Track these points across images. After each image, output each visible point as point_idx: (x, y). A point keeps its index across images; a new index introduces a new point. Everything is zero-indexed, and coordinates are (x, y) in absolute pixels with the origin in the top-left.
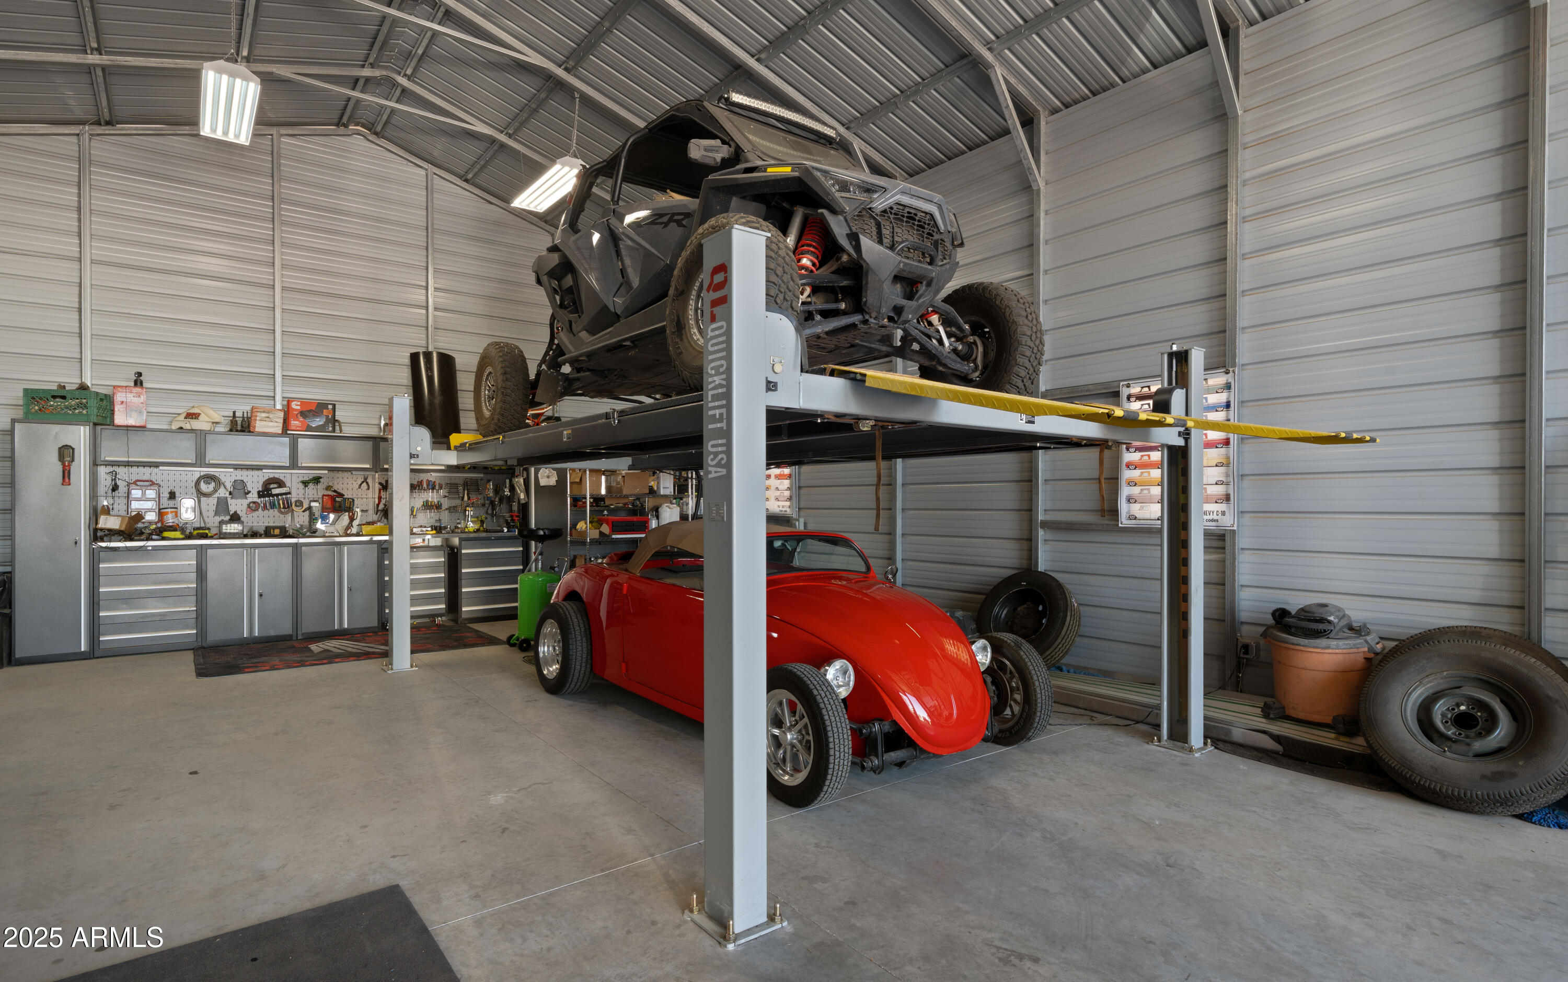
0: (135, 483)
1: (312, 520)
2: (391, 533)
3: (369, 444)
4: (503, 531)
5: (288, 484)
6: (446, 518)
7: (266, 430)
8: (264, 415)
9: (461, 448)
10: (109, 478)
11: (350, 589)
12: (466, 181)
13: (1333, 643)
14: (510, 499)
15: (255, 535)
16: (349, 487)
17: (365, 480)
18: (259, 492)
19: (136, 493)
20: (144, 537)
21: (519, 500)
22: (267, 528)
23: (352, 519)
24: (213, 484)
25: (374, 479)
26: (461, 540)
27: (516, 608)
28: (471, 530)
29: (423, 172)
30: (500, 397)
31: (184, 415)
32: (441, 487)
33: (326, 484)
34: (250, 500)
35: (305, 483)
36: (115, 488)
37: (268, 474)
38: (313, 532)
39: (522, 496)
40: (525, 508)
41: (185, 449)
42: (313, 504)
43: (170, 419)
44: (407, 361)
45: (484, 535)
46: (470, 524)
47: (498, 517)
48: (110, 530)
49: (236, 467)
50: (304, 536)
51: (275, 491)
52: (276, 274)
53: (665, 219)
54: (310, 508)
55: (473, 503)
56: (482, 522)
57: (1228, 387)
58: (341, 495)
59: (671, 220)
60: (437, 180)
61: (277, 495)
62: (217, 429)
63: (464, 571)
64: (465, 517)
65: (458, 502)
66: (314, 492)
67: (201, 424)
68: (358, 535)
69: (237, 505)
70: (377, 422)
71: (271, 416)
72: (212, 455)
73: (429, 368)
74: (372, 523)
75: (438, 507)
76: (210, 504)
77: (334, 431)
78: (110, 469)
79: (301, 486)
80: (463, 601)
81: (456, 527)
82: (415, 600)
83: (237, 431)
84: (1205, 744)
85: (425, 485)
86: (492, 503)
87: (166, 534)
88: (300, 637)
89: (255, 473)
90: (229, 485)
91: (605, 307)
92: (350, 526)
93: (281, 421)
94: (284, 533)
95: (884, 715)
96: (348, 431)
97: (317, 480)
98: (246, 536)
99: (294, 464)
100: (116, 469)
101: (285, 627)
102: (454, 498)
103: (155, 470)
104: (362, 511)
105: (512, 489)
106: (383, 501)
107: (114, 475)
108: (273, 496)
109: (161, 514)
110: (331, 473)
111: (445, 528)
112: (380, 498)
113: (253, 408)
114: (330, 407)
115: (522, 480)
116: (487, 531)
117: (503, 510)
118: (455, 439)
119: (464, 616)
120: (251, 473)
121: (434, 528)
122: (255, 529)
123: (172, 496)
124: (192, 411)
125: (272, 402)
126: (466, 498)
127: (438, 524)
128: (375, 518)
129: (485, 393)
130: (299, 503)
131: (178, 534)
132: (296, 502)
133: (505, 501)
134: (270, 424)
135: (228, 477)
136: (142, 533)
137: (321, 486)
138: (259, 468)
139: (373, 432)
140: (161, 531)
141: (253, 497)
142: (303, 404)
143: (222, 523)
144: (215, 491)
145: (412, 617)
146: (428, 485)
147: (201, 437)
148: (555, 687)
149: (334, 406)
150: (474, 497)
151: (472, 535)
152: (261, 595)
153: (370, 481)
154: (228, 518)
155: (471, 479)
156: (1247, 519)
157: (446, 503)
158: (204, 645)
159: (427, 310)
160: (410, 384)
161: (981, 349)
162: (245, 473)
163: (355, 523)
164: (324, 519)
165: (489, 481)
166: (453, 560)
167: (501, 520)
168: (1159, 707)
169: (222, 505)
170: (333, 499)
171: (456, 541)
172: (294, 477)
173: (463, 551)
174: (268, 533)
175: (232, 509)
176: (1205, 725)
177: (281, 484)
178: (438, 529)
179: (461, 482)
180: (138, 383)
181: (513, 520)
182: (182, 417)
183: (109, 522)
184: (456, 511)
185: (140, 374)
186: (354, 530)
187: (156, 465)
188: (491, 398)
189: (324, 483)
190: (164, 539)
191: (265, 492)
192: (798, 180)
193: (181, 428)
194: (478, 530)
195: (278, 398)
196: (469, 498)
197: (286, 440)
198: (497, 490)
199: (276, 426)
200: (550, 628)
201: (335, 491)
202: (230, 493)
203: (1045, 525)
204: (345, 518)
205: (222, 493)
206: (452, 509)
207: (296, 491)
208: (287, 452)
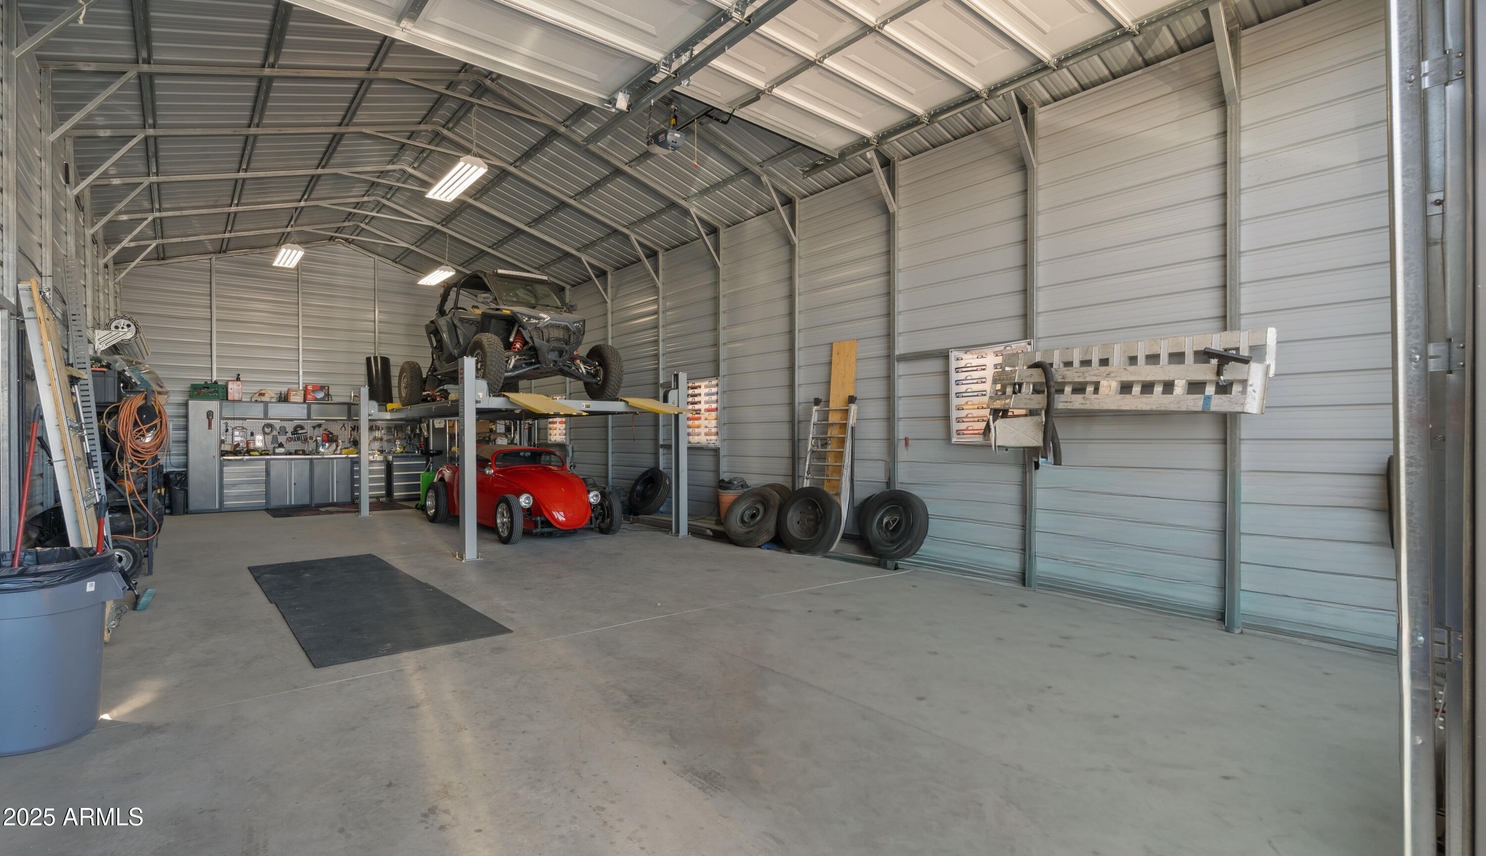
0: (235, 428)
1: (317, 447)
2: (359, 453)
3: (346, 407)
4: (415, 452)
5: (306, 428)
6: (386, 446)
7: (296, 401)
8: (294, 393)
9: (392, 411)
10: (224, 426)
11: (337, 482)
12: (396, 263)
13: (731, 491)
14: (420, 435)
15: (290, 454)
16: (335, 429)
17: (344, 426)
18: (292, 432)
19: (237, 433)
20: (242, 454)
21: (424, 435)
22: (296, 450)
23: (337, 446)
24: (270, 429)
25: (348, 426)
26: (393, 457)
27: (420, 494)
28: (399, 452)
29: (373, 260)
30: (409, 387)
31: (258, 394)
32: (382, 429)
33: (324, 428)
34: (288, 436)
35: (314, 428)
36: (227, 430)
37: (297, 422)
38: (318, 453)
39: (426, 434)
40: (427, 440)
41: (258, 410)
42: (318, 438)
43: (250, 396)
44: (364, 362)
45: (405, 454)
46: (398, 449)
47: (413, 445)
48: (227, 451)
49: (281, 420)
50: (314, 454)
51: (300, 432)
52: (300, 320)
53: (471, 322)
54: (316, 440)
55: (399, 438)
56: (404, 448)
57: (717, 385)
58: (332, 434)
59: (472, 323)
60: (380, 264)
61: (301, 434)
62: (272, 400)
63: (395, 474)
64: (395, 445)
65: (391, 437)
66: (319, 432)
67: (266, 399)
68: (340, 454)
69: (282, 439)
70: (349, 395)
71: (298, 393)
72: (271, 414)
73: (376, 365)
74: (347, 448)
75: (381, 439)
76: (269, 438)
77: (328, 400)
78: (225, 421)
79: (312, 429)
80: (395, 490)
81: (391, 451)
82: (371, 489)
83: (282, 401)
84: (688, 534)
85: (374, 428)
86: (410, 437)
87: (252, 453)
88: (313, 506)
89: (290, 422)
90: (278, 429)
91: (451, 353)
92: (336, 450)
93: (303, 395)
94: (304, 453)
95: (541, 514)
96: (336, 400)
97: (319, 426)
98: (286, 454)
99: (309, 418)
100: (227, 421)
101: (306, 501)
102: (390, 435)
103: (244, 422)
104: (342, 442)
105: (421, 430)
106: (353, 437)
107: (227, 424)
108: (299, 434)
109: (248, 444)
110: (327, 422)
111: (385, 451)
112: (351, 435)
113: (289, 390)
114: (327, 388)
115: (425, 425)
116: (407, 452)
117: (416, 442)
118: (390, 406)
119: (395, 498)
120: (288, 422)
121: (379, 451)
122: (290, 451)
123: (252, 434)
124: (261, 392)
125: (298, 386)
126: (396, 435)
127: (381, 449)
128: (349, 445)
129: (403, 385)
130: (311, 438)
131: (257, 453)
132: (310, 437)
133: (417, 436)
134: (297, 397)
135: (277, 424)
136: (241, 453)
137: (321, 429)
138: (292, 420)
139: (347, 400)
140: (249, 452)
141: (289, 435)
142: (313, 387)
143: (274, 448)
144: (272, 431)
145: (370, 498)
146: (376, 428)
147: (266, 404)
148: (433, 520)
149: (328, 387)
150: (400, 434)
151: (400, 455)
152: (295, 484)
153: (346, 426)
154: (277, 445)
155: (399, 424)
156: (725, 443)
157: (385, 437)
158: (270, 508)
159: (375, 322)
160: (366, 374)
161: (602, 372)
162: (285, 422)
163: (339, 448)
164: (323, 446)
165: (408, 425)
166: (389, 468)
167: (415, 447)
168: (671, 522)
169: (275, 439)
170: (327, 435)
171: (390, 458)
172: (309, 424)
173: (394, 463)
174: (296, 453)
175: (280, 441)
176: (688, 528)
177: (302, 428)
178: (381, 452)
179: (393, 426)
180: (238, 379)
181: (421, 447)
182: (257, 395)
183: (227, 448)
184: (391, 442)
185: (239, 375)
186: (338, 452)
187: (245, 419)
188: (406, 388)
189: (323, 427)
190: (250, 455)
191: (295, 432)
192: (512, 317)
193: (256, 401)
194: (402, 452)
195: (301, 384)
196: (397, 435)
197: (305, 406)
198: (412, 430)
199: (299, 398)
200: (431, 494)
201: (329, 432)
202: (279, 433)
203: (662, 446)
204: (334, 445)
205: (275, 433)
206: (389, 441)
207: (309, 431)
208: (305, 411)
